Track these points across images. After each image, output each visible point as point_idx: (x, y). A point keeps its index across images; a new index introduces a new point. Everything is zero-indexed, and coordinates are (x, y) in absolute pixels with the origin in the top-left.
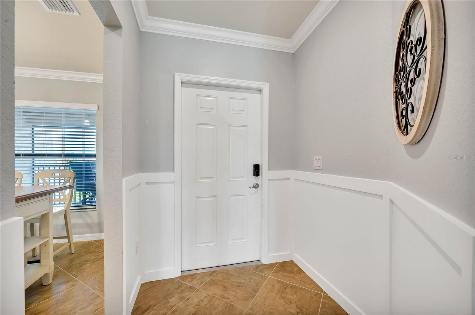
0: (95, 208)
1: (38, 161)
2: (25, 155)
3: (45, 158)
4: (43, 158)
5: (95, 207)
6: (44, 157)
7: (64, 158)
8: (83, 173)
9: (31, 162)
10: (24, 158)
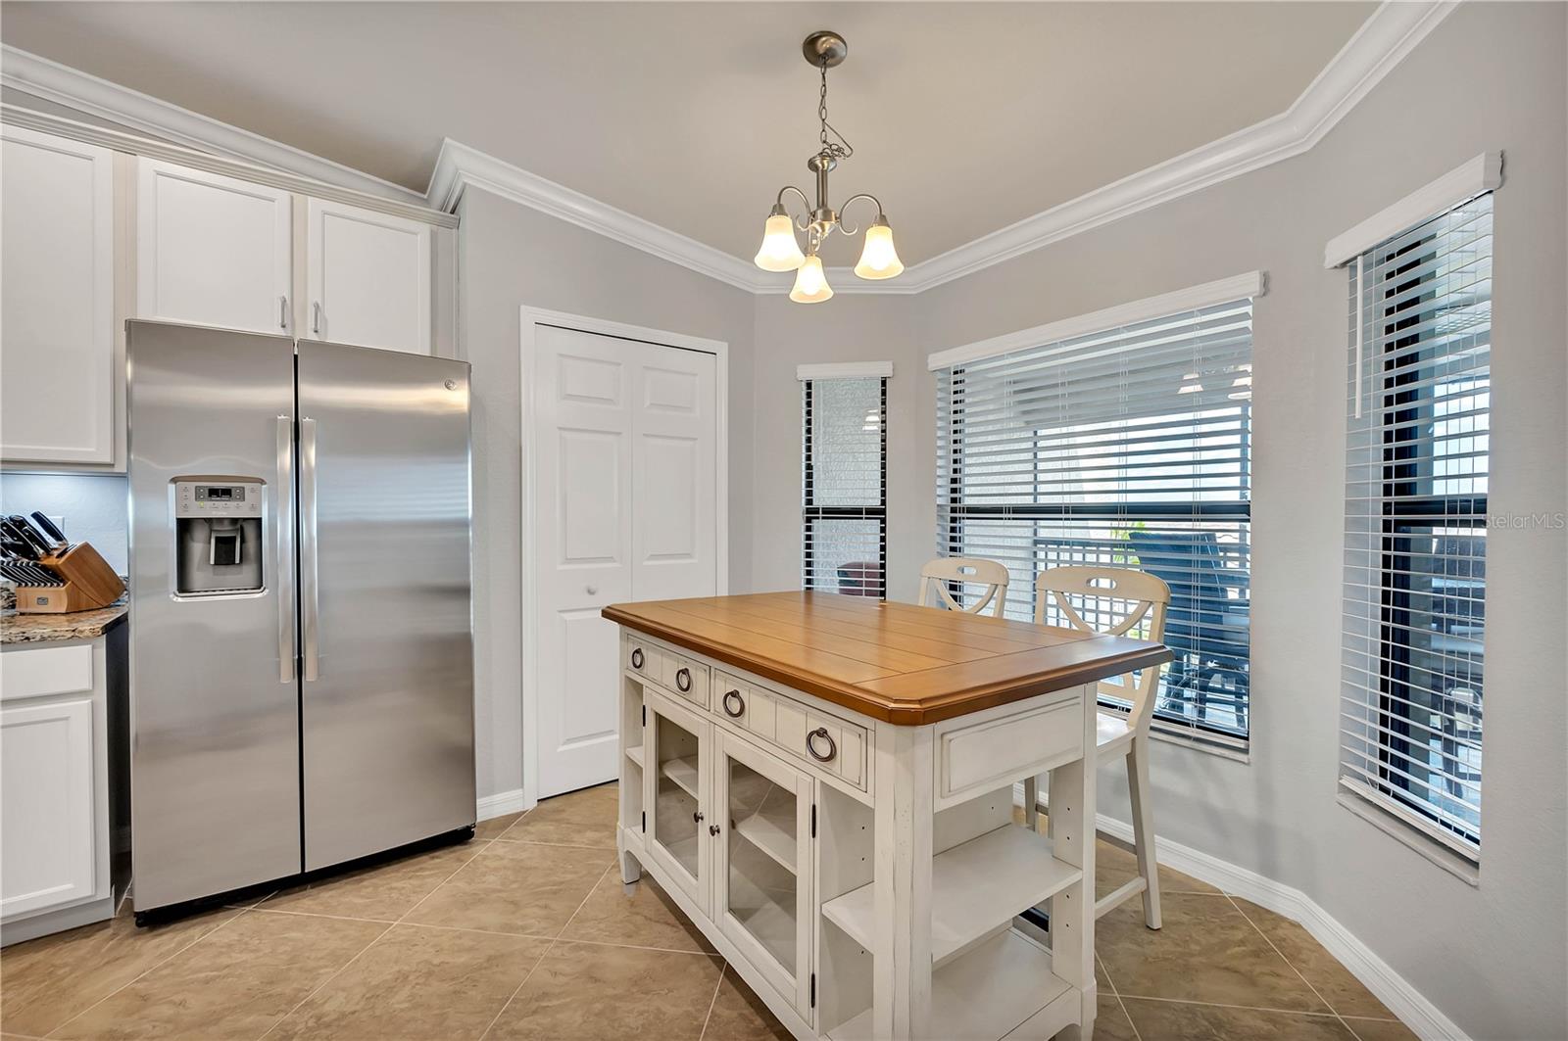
0: (1246, 751)
1: (1049, 529)
2: (1017, 510)
3: (1065, 519)
4: (1061, 519)
5: (1242, 746)
6: (1063, 516)
7: (1124, 520)
8: (1193, 583)
9: (1029, 532)
10: (1014, 519)
